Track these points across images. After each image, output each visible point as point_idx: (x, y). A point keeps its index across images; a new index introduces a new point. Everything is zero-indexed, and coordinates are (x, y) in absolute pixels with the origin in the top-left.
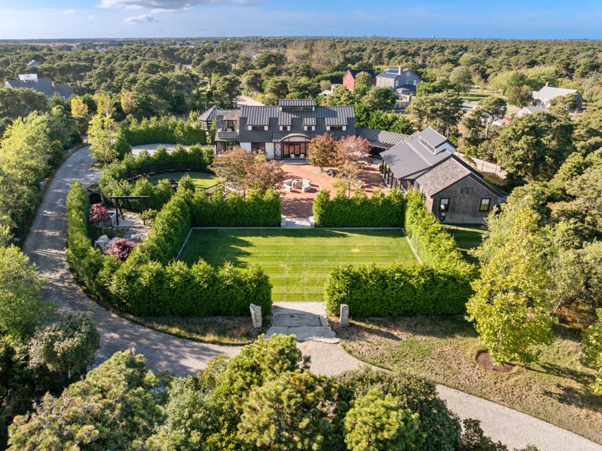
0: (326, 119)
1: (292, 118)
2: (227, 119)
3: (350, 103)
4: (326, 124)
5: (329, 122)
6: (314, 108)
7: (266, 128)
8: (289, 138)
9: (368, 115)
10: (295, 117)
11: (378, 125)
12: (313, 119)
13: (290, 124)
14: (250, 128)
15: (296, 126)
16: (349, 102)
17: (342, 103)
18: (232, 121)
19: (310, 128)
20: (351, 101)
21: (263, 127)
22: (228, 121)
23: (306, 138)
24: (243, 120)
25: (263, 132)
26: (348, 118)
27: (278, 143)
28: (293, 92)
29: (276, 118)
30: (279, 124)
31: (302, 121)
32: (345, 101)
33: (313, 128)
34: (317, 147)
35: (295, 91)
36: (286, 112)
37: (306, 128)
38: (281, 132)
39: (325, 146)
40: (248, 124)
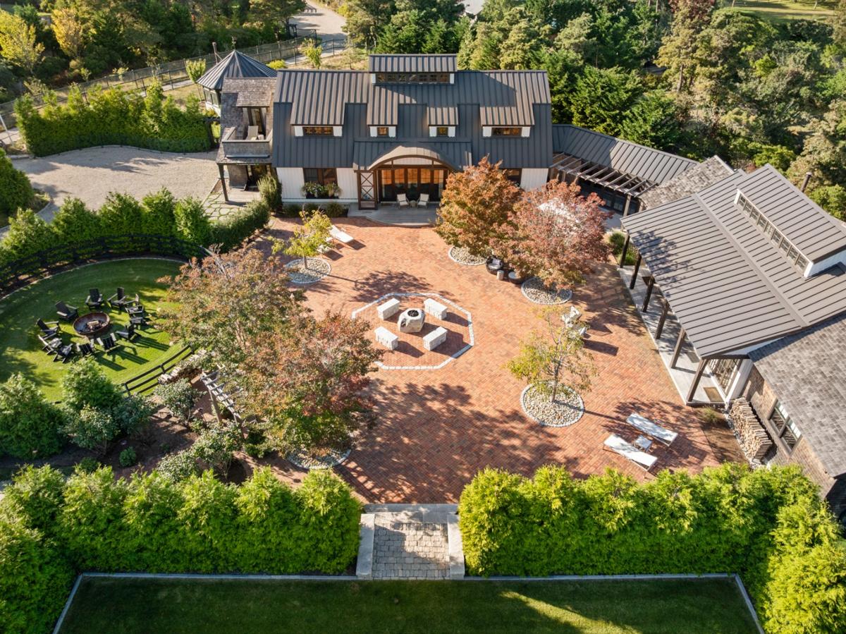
0: (482, 109)
1: (399, 105)
2: (247, 104)
3: (531, 47)
4: (483, 122)
5: (490, 118)
6: (452, 76)
7: (338, 132)
8: (392, 159)
9: (572, 80)
10: (408, 101)
11: (596, 105)
12: (451, 110)
13: (395, 122)
14: (299, 131)
15: (408, 128)
16: (527, 46)
17: (512, 46)
18: (259, 108)
19: (442, 131)
20: (533, 41)
21: (331, 131)
22: (249, 108)
23: (433, 159)
24: (283, 108)
25: (331, 140)
26: (533, 105)
27: (365, 171)
28: (405, 9)
29: (361, 104)
30: (369, 122)
31: (424, 112)
32: (519, 41)
33: (452, 132)
34: (463, 205)
35: (410, 9)
36: (386, 86)
37: (433, 132)
38: (373, 141)
39: (483, 203)
40: (293, 121)
